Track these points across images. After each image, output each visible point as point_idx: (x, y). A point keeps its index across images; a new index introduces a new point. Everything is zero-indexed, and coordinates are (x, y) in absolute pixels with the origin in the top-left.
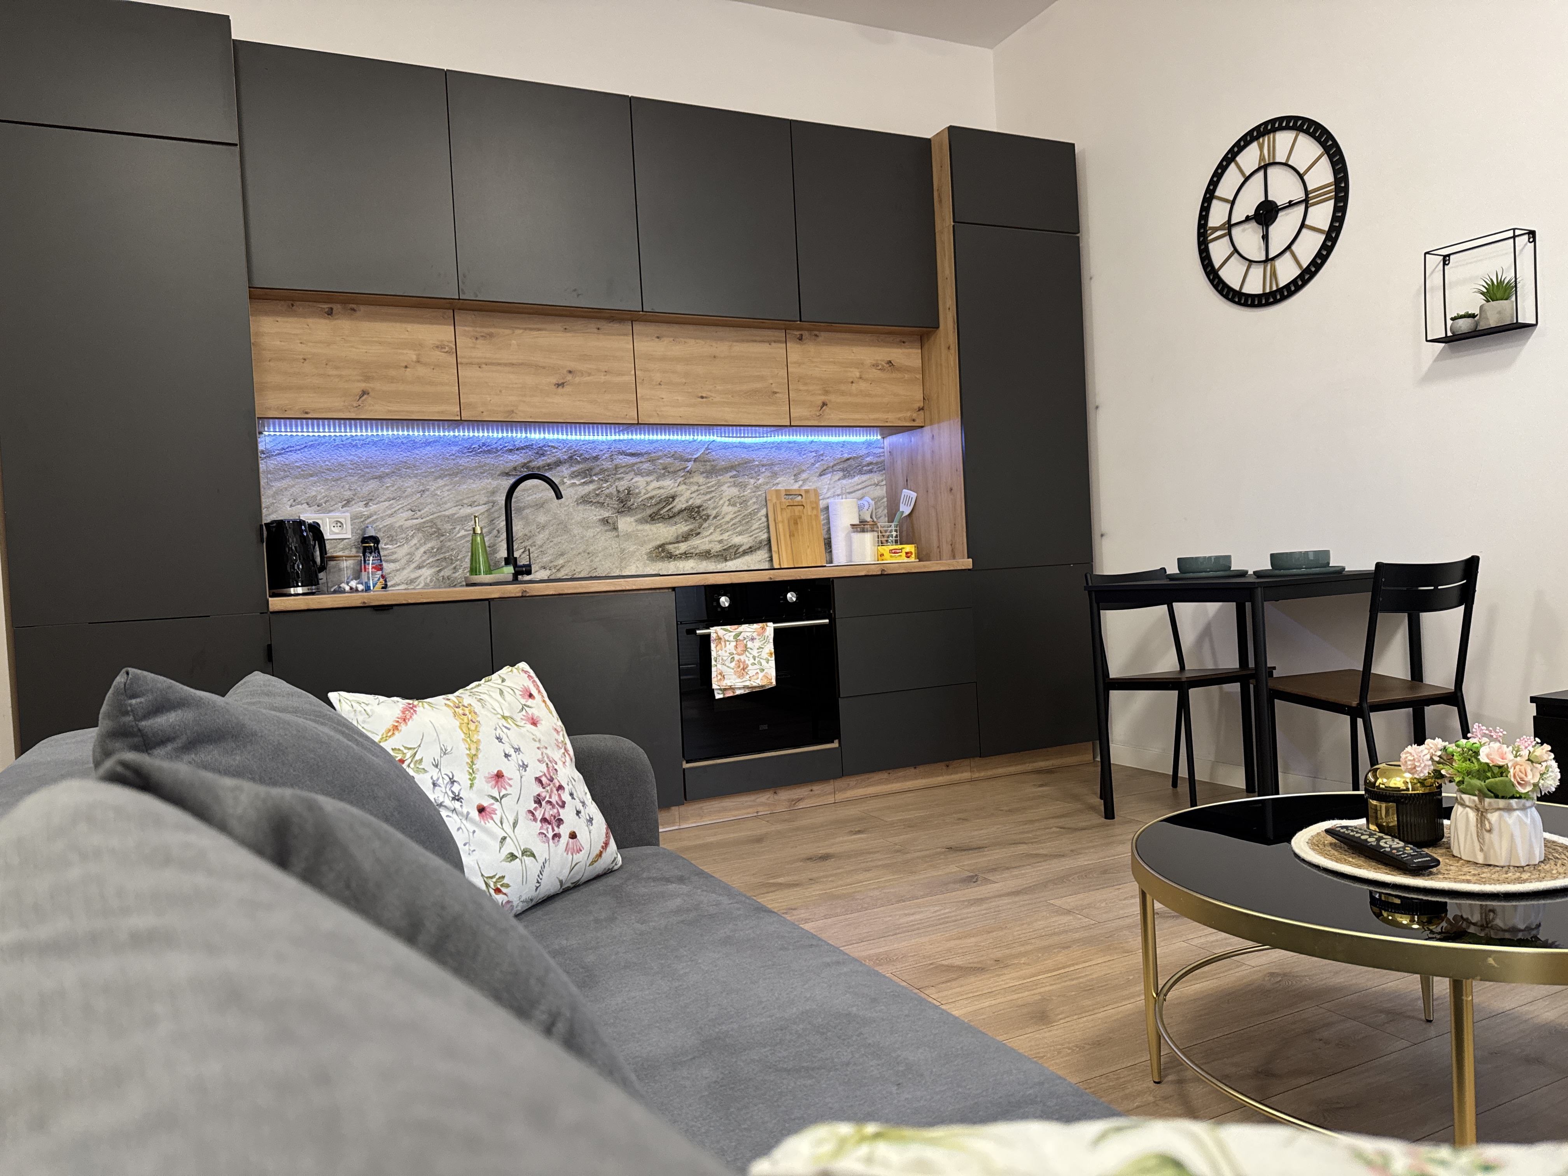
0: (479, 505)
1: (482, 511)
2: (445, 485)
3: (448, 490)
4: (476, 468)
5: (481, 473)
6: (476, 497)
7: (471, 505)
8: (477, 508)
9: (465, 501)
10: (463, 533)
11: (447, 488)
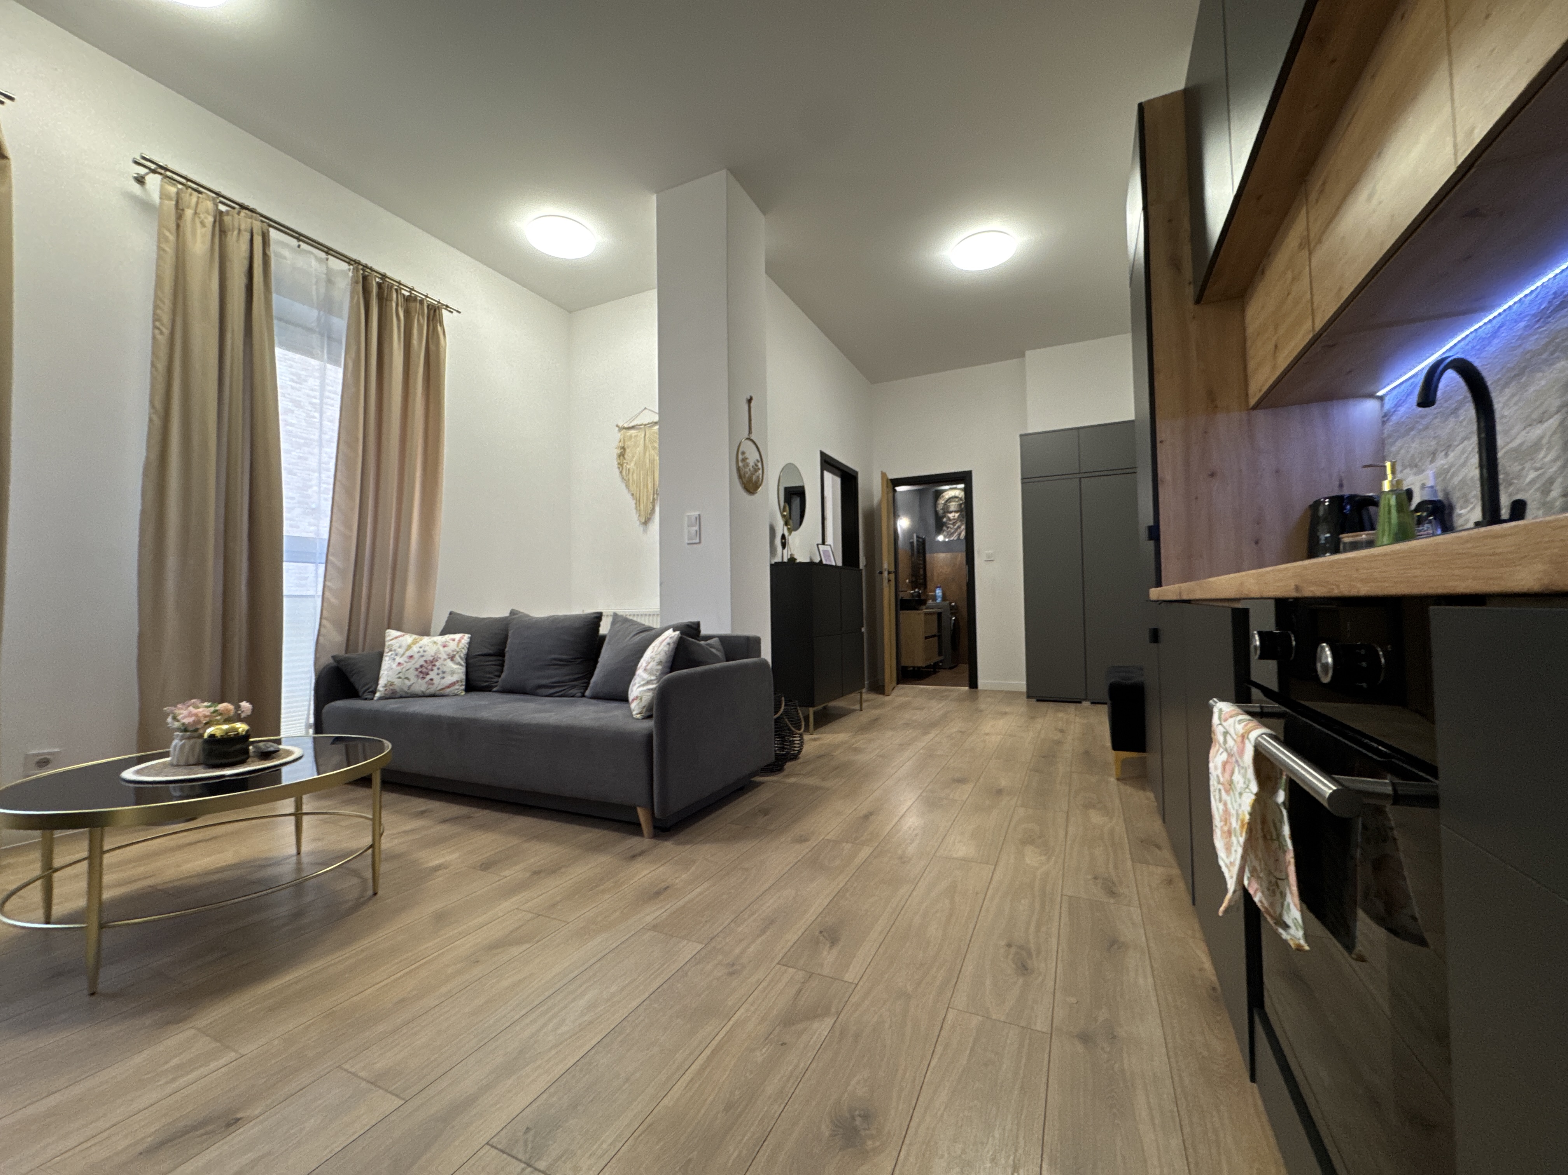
0: (1551, 417)
1: (1554, 427)
2: (1513, 395)
3: (1515, 404)
4: (1547, 345)
5: (1552, 353)
6: (1546, 403)
7: (1540, 422)
8: (1546, 425)
9: (1534, 416)
10: (1532, 475)
11: (1516, 399)
